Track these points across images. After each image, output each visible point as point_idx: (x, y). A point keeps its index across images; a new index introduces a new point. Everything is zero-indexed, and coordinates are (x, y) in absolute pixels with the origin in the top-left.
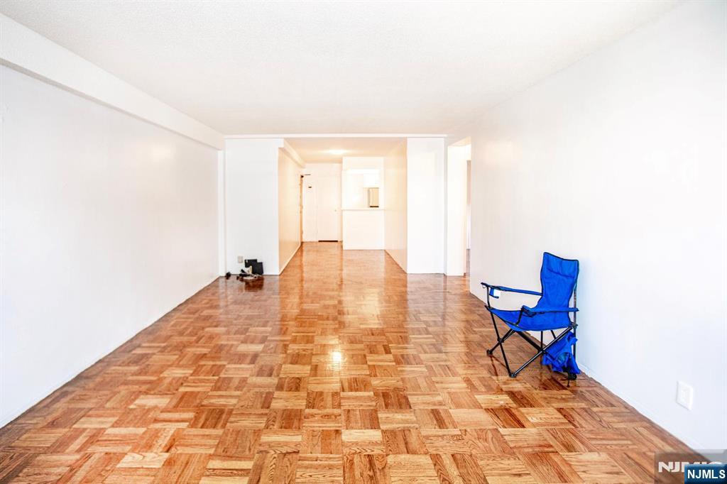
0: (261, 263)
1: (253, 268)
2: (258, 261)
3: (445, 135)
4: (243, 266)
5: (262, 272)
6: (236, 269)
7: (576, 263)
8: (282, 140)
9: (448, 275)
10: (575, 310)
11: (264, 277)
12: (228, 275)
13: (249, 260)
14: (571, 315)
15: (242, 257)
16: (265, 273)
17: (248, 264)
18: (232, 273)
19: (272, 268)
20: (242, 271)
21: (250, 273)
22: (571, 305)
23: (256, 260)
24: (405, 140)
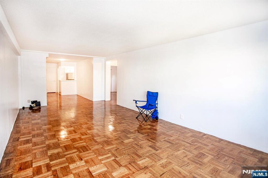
0: (40, 102)
1: (35, 104)
2: (38, 101)
3: (105, 58)
4: (30, 104)
5: (40, 105)
6: (28, 105)
7: (157, 93)
8: (48, 54)
9: (106, 101)
10: (157, 104)
11: (41, 107)
12: (24, 108)
13: (33, 101)
14: (156, 105)
15: (30, 100)
16: (41, 106)
17: (33, 102)
18: (25, 107)
19: (44, 103)
20: (31, 106)
21: (35, 106)
22: (156, 103)
23: (37, 101)
24: (92, 58)
